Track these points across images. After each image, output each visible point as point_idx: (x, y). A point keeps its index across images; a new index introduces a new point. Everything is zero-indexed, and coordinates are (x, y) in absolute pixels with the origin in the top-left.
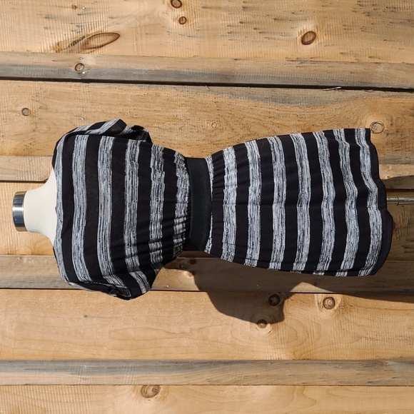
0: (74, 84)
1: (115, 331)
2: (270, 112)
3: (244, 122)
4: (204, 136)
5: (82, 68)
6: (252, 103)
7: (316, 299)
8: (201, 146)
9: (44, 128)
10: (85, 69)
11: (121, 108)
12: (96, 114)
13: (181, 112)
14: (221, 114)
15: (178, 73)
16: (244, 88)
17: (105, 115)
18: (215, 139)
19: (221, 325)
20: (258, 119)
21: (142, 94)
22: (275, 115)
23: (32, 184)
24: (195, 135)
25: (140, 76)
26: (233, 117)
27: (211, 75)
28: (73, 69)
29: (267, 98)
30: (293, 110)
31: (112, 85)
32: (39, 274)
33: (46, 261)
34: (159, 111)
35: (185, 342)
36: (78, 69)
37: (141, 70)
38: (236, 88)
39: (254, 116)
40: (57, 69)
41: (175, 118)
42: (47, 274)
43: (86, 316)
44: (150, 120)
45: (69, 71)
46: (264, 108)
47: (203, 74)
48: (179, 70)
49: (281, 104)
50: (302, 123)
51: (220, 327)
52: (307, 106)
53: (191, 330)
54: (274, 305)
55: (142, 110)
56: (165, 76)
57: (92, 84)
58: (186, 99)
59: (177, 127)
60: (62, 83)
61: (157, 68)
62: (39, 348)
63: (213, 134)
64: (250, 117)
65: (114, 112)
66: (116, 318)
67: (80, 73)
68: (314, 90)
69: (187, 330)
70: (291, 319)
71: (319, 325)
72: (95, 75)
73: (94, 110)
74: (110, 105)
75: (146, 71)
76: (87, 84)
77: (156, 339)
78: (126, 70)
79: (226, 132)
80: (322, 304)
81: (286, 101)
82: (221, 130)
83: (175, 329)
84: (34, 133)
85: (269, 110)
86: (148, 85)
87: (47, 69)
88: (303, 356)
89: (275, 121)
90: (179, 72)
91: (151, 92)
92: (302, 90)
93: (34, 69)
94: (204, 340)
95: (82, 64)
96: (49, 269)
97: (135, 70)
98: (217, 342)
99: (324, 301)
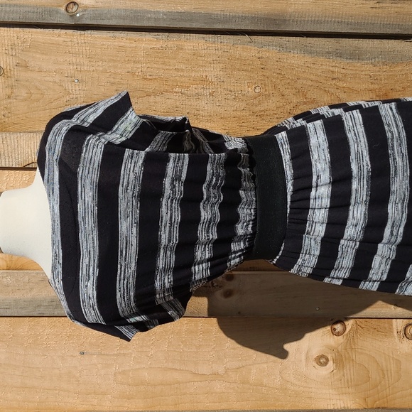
0: (63, 31)
1: (123, 373)
2: (333, 72)
3: (299, 86)
4: (243, 105)
5: (75, 9)
6: (308, 59)
7: (394, 326)
8: (239, 118)
9: (24, 93)
10: (80, 9)
11: (129, 66)
12: (95, 75)
13: (212, 72)
14: (267, 75)
15: (208, 17)
16: (298, 39)
17: (108, 75)
18: (258, 108)
19: (267, 363)
20: (317, 81)
21: (159, 46)
22: (340, 76)
23: (6, 172)
24: (231, 103)
25: (156, 20)
26: (283, 78)
27: (253, 19)
28: (63, 9)
29: (328, 53)
30: (365, 68)
31: (117, 34)
32: (17, 296)
33: (27, 278)
34: (182, 70)
35: (218, 386)
36: (70, 11)
37: (159, 12)
38: (287, 38)
39: (312, 77)
40: (40, 10)
41: (204, 80)
42: (29, 296)
43: (82, 353)
44: (170, 83)
45: (57, 12)
46: (325, 65)
47: (244, 18)
48: (210, 12)
49: (348, 61)
50: (376, 86)
51: (265, 366)
52: (384, 64)
53: (227, 370)
54: (338, 334)
55: (158, 69)
56: (191, 20)
57: (89, 32)
58: (219, 53)
59: (207, 92)
60: (47, 31)
61: (180, 9)
62: (19, 397)
63: (256, 102)
64: (306, 79)
65: (119, 71)
66: (124, 354)
67: (73, 16)
68: (393, 41)
69: (221, 370)
70: (361, 353)
71: (398, 362)
72: (94, 18)
73: (92, 69)
74: (114, 61)
75: (164, 14)
76: (82, 32)
77: (179, 383)
78: (136, 12)
79: (273, 98)
80: (403, 333)
81: (355, 56)
82: (267, 96)
83: (204, 369)
84: (9, 101)
85: (331, 69)
86: (167, 34)
87: (27, 9)
88: (378, 404)
89: (341, 84)
90: (210, 15)
91: (170, 44)
92: (376, 42)
93: (8, 9)
94: (243, 383)
95: (75, 3)
96: (31, 289)
97: (150, 12)
98: (262, 385)
99: (405, 329)
